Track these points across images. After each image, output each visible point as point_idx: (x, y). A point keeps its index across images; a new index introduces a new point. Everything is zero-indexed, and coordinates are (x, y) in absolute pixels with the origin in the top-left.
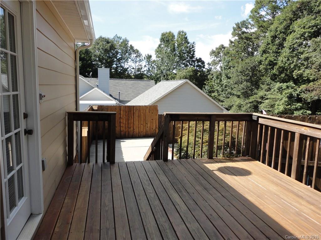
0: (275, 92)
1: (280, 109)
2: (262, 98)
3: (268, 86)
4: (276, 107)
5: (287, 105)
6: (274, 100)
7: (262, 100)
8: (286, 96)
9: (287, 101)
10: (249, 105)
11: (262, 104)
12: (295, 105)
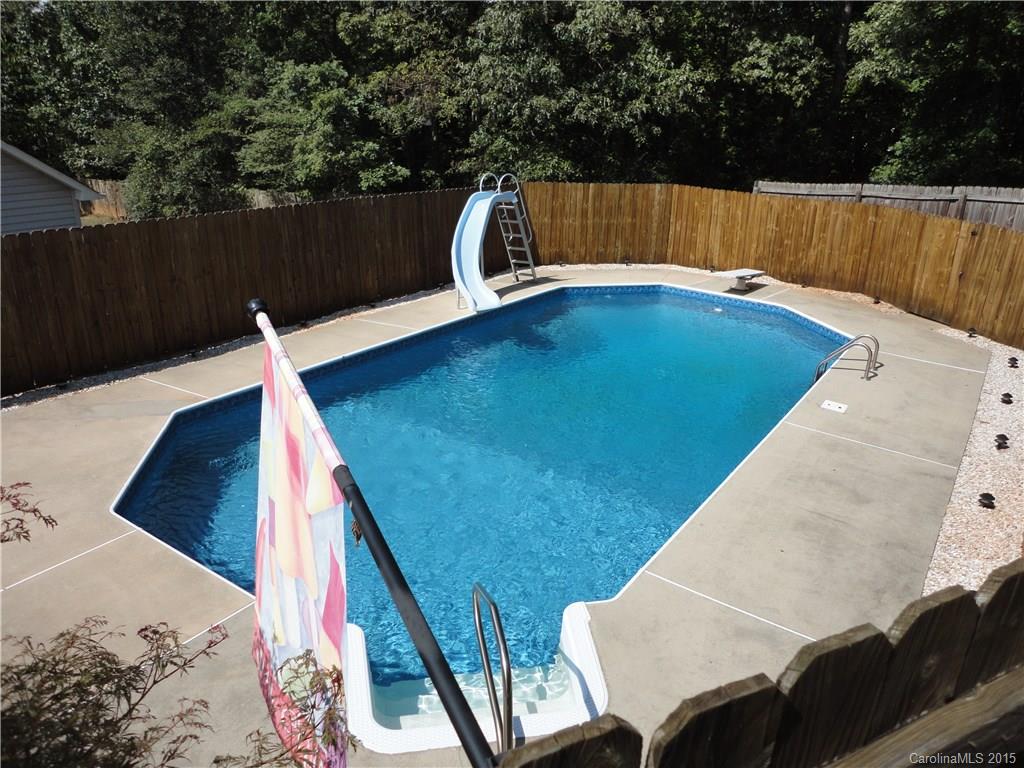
0: (284, 101)
1: (313, 167)
2: (241, 122)
3: (255, 77)
4: (298, 158)
5: (334, 151)
6: (287, 130)
7: (243, 130)
8: (325, 113)
9: (332, 136)
10: (197, 155)
11: (247, 146)
12: (359, 148)
